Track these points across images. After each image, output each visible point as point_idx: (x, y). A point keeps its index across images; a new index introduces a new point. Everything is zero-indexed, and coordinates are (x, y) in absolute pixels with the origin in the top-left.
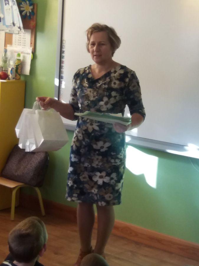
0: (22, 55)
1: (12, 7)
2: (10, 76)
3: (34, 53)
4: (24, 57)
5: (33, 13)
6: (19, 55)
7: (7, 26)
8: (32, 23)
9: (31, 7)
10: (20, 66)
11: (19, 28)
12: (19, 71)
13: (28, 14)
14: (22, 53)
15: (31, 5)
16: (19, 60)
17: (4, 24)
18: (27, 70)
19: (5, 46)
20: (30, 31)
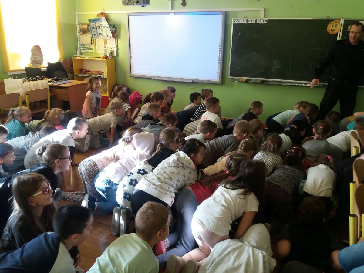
0: (112, 48)
1: (106, 29)
2: (109, 57)
3: (117, 47)
4: (113, 49)
5: (115, 31)
6: (111, 48)
7: (104, 37)
8: (116, 35)
9: (115, 28)
10: (112, 53)
11: (110, 37)
12: (112, 55)
13: (113, 31)
14: (112, 47)
15: (114, 28)
16: (112, 50)
17: (103, 36)
18: (115, 54)
19: (104, 45)
20: (115, 38)
